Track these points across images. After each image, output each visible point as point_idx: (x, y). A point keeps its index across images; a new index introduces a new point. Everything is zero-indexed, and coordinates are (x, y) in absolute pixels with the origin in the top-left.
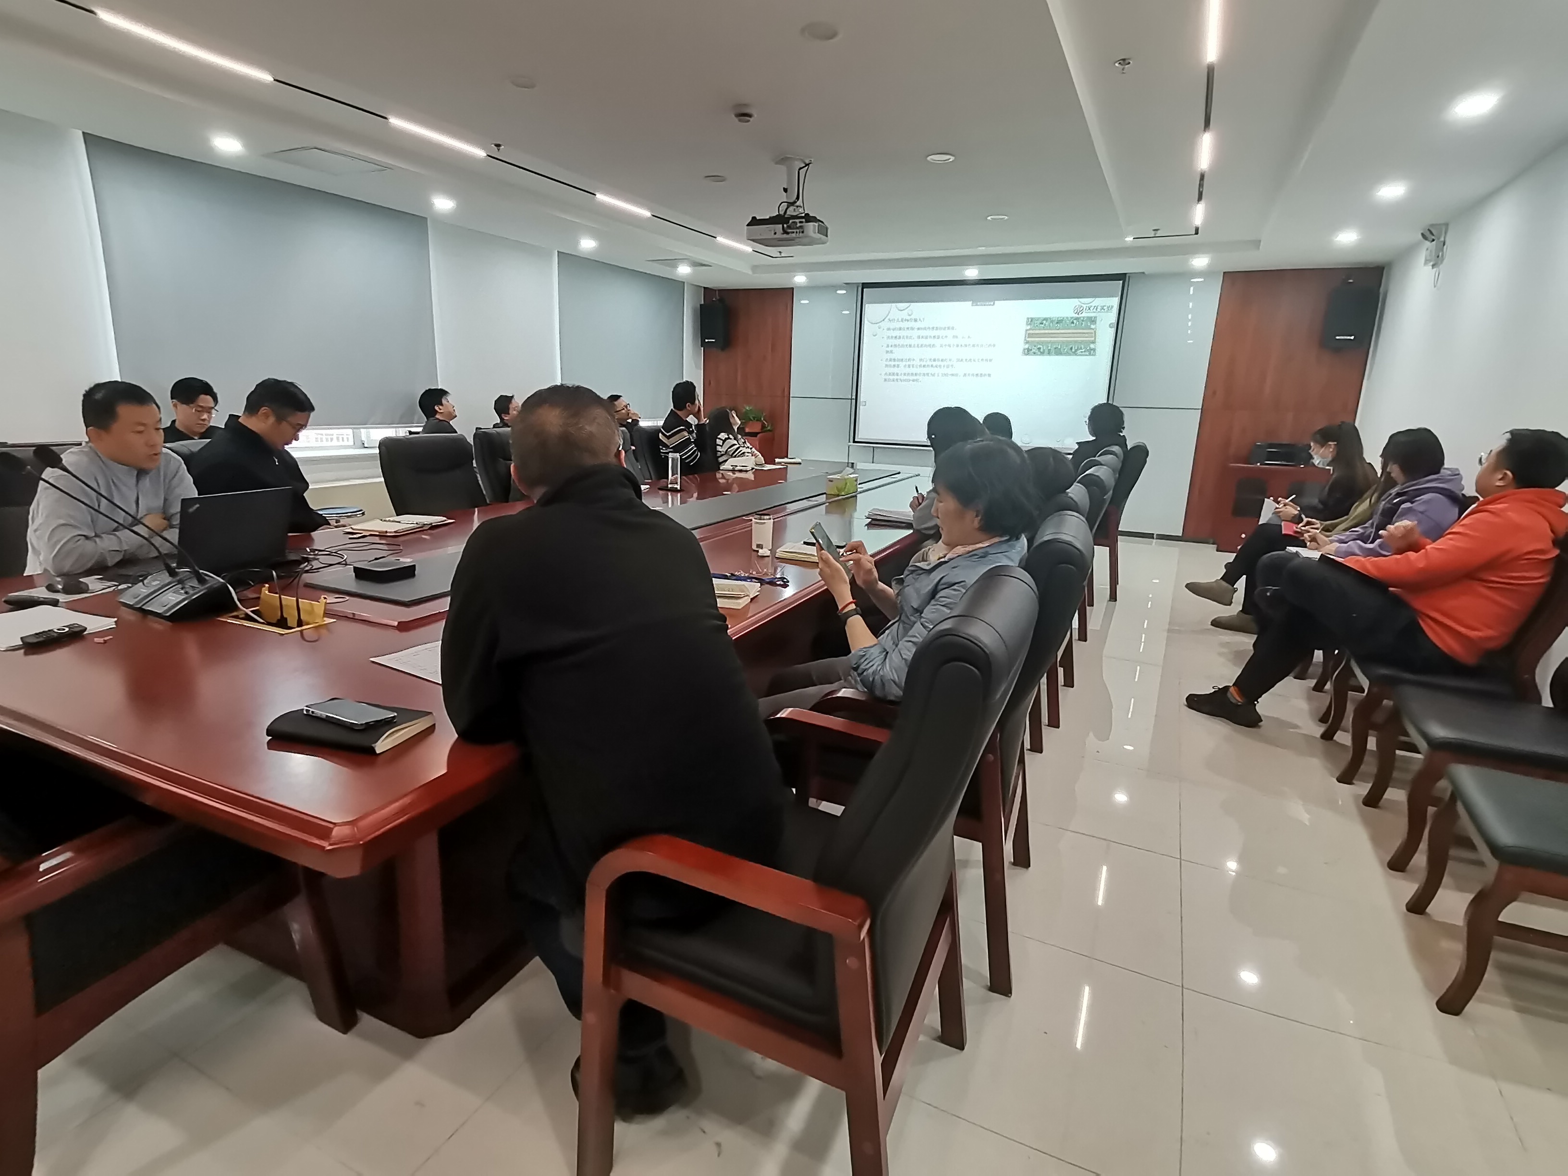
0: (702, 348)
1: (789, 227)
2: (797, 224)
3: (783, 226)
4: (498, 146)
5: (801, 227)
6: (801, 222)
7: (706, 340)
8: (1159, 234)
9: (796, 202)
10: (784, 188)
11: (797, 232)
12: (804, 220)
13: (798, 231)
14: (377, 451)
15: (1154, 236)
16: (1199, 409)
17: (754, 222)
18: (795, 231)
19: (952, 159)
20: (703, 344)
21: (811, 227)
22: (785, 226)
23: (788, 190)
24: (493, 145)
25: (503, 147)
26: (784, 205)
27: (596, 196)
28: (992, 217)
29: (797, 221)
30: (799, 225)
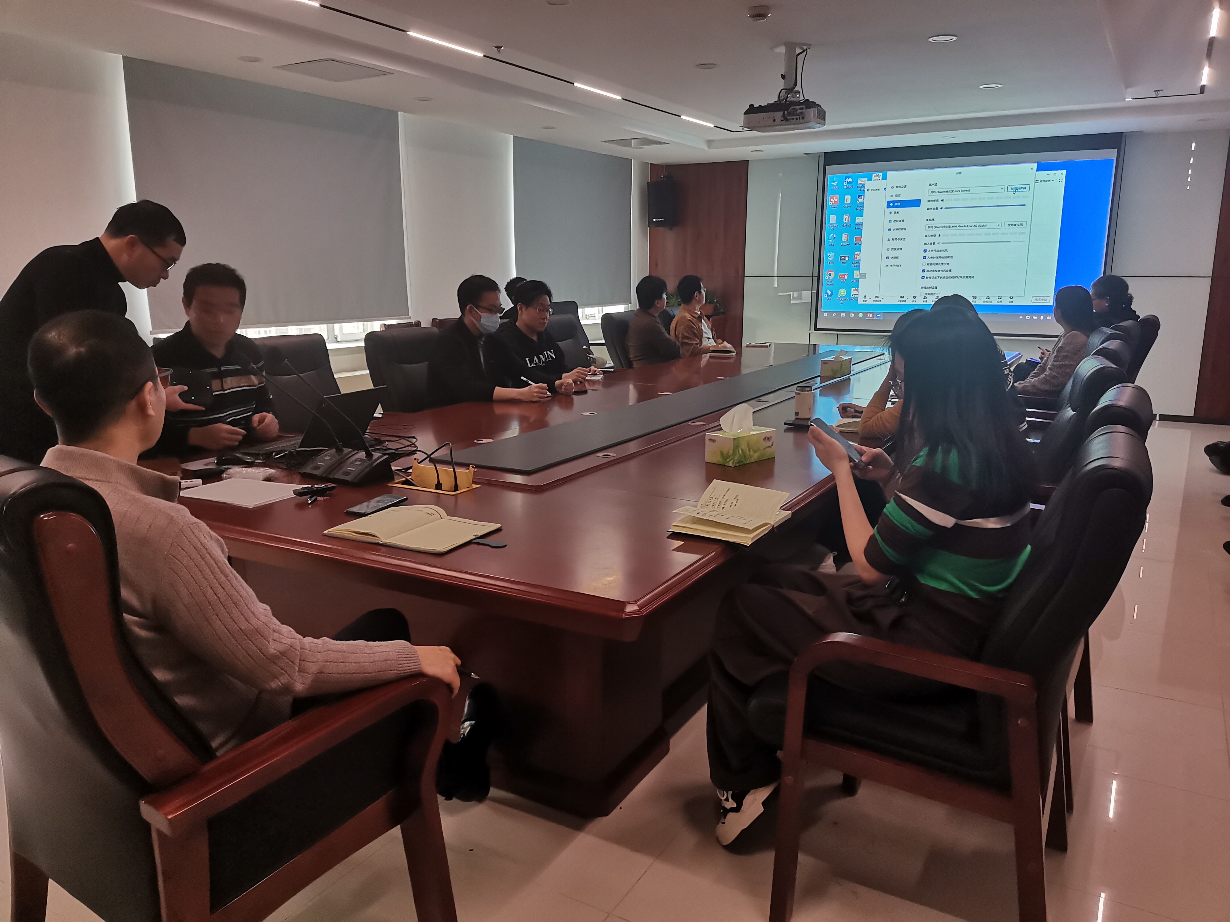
0: (649, 228)
1: (789, 114)
2: (797, 111)
3: (784, 113)
4: (498, 47)
5: (802, 113)
6: (802, 109)
7: (654, 220)
8: (1161, 94)
9: (794, 88)
10: (782, 75)
11: (797, 119)
12: (804, 106)
13: (798, 117)
14: (362, 344)
15: (1156, 96)
16: (1210, 277)
17: (752, 110)
18: (795, 117)
19: (955, 38)
20: (650, 223)
21: (812, 112)
22: (786, 112)
23: (786, 77)
24: (494, 48)
25: (503, 48)
26: (784, 92)
27: (574, 85)
28: (983, 86)
29: (798, 107)
30: (799, 111)
